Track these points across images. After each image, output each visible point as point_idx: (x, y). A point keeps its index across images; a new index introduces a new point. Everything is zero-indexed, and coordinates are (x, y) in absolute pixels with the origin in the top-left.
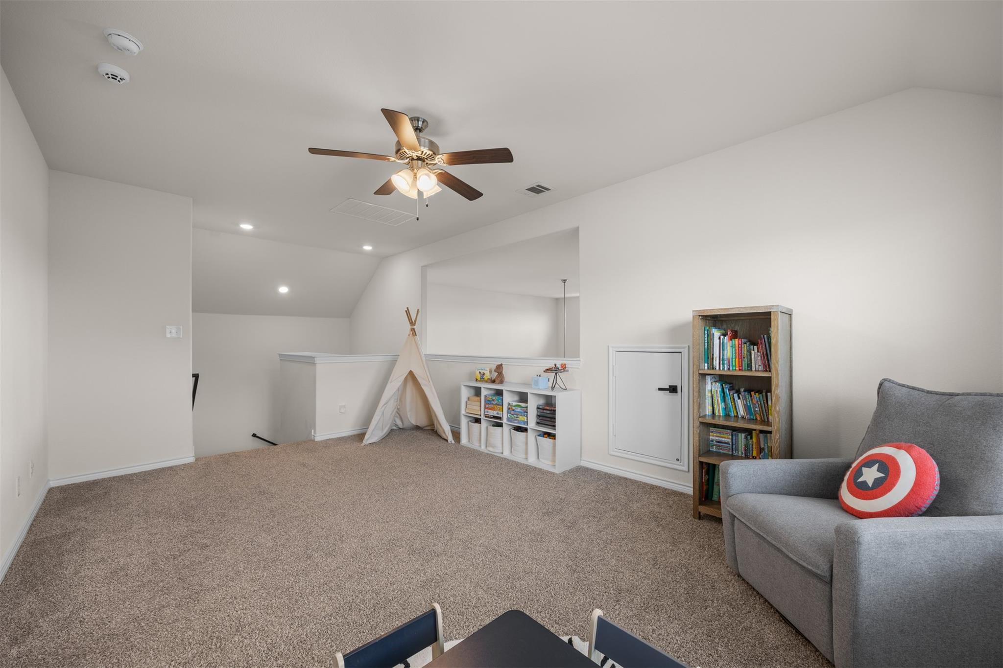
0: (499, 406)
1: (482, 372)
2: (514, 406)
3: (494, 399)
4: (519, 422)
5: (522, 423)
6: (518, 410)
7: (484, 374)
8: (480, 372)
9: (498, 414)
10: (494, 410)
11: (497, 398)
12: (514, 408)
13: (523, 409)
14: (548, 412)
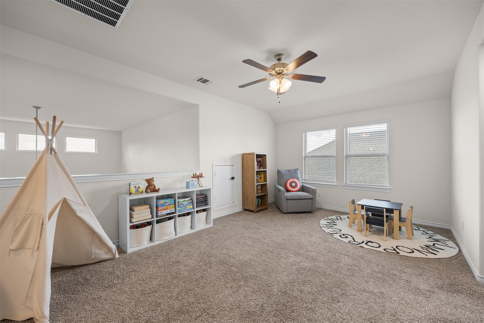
0: (172, 205)
1: (137, 186)
2: (182, 202)
3: (167, 201)
4: (187, 210)
5: (190, 210)
6: (186, 203)
7: (139, 187)
8: (135, 187)
9: (171, 211)
10: (168, 209)
11: (169, 200)
12: (182, 203)
13: (189, 201)
14: (201, 199)
